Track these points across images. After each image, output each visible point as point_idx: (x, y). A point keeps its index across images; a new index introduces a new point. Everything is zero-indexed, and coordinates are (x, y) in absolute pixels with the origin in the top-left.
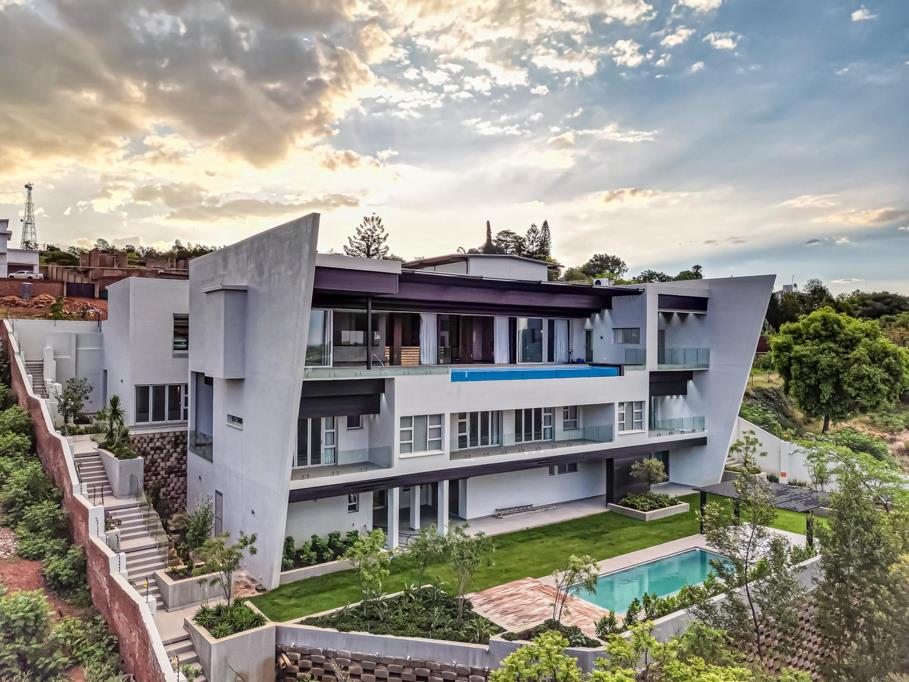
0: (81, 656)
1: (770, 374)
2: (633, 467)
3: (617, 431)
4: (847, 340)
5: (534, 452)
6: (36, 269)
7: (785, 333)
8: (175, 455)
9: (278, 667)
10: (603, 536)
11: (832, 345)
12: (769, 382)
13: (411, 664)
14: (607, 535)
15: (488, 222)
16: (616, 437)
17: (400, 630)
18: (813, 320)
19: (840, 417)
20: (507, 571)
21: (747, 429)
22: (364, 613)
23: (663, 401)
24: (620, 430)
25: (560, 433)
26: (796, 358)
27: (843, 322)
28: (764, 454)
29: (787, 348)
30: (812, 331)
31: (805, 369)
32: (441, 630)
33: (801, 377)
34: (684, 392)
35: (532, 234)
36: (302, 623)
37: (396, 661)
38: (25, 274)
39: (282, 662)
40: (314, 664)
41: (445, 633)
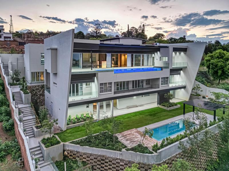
0: (10, 152)
1: (204, 67)
2: (165, 95)
3: (160, 85)
4: (226, 58)
5: (137, 92)
6: (12, 38)
7: (209, 56)
8: (42, 91)
9: (64, 155)
10: (156, 115)
11: (222, 60)
12: (204, 69)
13: (100, 156)
14: (157, 114)
15: (128, 25)
16: (160, 87)
17: (97, 146)
18: (216, 53)
19: (223, 79)
20: (129, 126)
21: (197, 84)
22: (88, 140)
23: (173, 76)
24: (161, 85)
25: (145, 86)
26: (211, 63)
27: (225, 54)
28: (202, 91)
29: (209, 61)
30: (216, 56)
31: (214, 67)
32: (108, 146)
33: (213, 68)
34: (180, 74)
35: (140, 28)
36: (70, 143)
37: (95, 155)
38: (9, 39)
39: (65, 153)
40: (74, 154)
41: (109, 147)
